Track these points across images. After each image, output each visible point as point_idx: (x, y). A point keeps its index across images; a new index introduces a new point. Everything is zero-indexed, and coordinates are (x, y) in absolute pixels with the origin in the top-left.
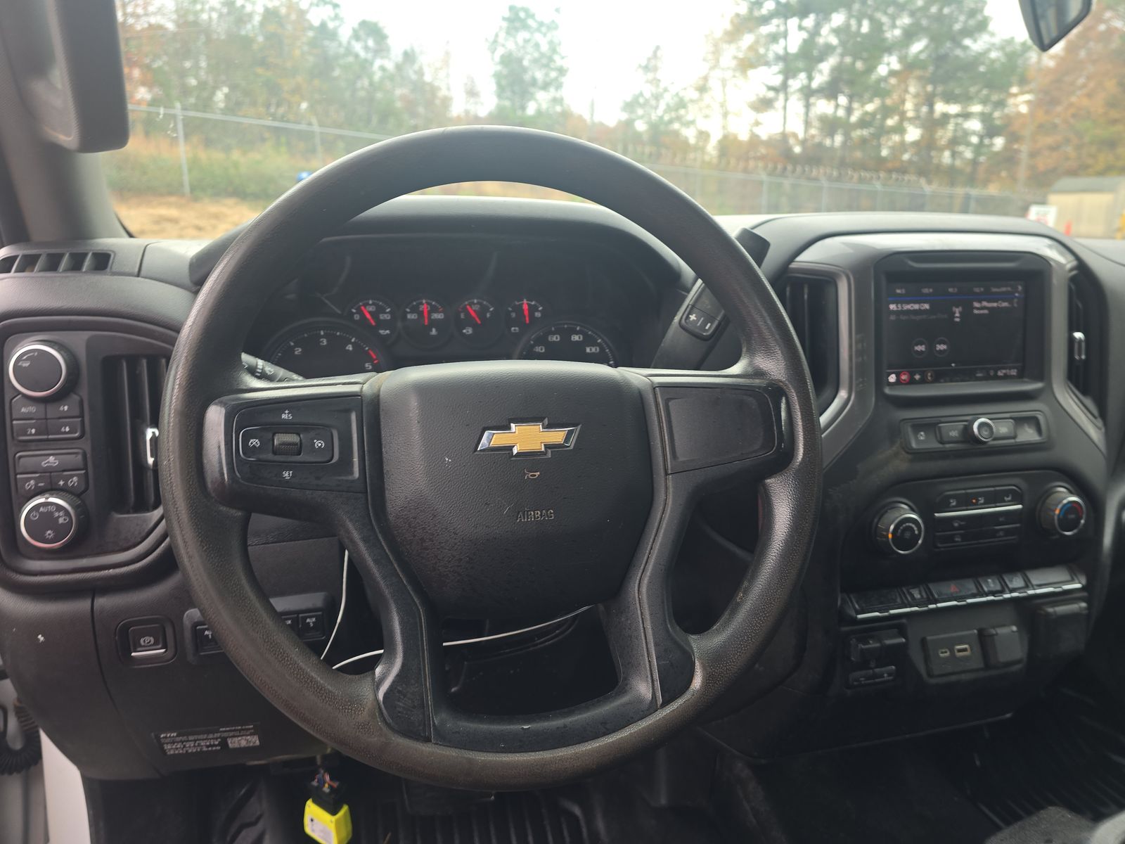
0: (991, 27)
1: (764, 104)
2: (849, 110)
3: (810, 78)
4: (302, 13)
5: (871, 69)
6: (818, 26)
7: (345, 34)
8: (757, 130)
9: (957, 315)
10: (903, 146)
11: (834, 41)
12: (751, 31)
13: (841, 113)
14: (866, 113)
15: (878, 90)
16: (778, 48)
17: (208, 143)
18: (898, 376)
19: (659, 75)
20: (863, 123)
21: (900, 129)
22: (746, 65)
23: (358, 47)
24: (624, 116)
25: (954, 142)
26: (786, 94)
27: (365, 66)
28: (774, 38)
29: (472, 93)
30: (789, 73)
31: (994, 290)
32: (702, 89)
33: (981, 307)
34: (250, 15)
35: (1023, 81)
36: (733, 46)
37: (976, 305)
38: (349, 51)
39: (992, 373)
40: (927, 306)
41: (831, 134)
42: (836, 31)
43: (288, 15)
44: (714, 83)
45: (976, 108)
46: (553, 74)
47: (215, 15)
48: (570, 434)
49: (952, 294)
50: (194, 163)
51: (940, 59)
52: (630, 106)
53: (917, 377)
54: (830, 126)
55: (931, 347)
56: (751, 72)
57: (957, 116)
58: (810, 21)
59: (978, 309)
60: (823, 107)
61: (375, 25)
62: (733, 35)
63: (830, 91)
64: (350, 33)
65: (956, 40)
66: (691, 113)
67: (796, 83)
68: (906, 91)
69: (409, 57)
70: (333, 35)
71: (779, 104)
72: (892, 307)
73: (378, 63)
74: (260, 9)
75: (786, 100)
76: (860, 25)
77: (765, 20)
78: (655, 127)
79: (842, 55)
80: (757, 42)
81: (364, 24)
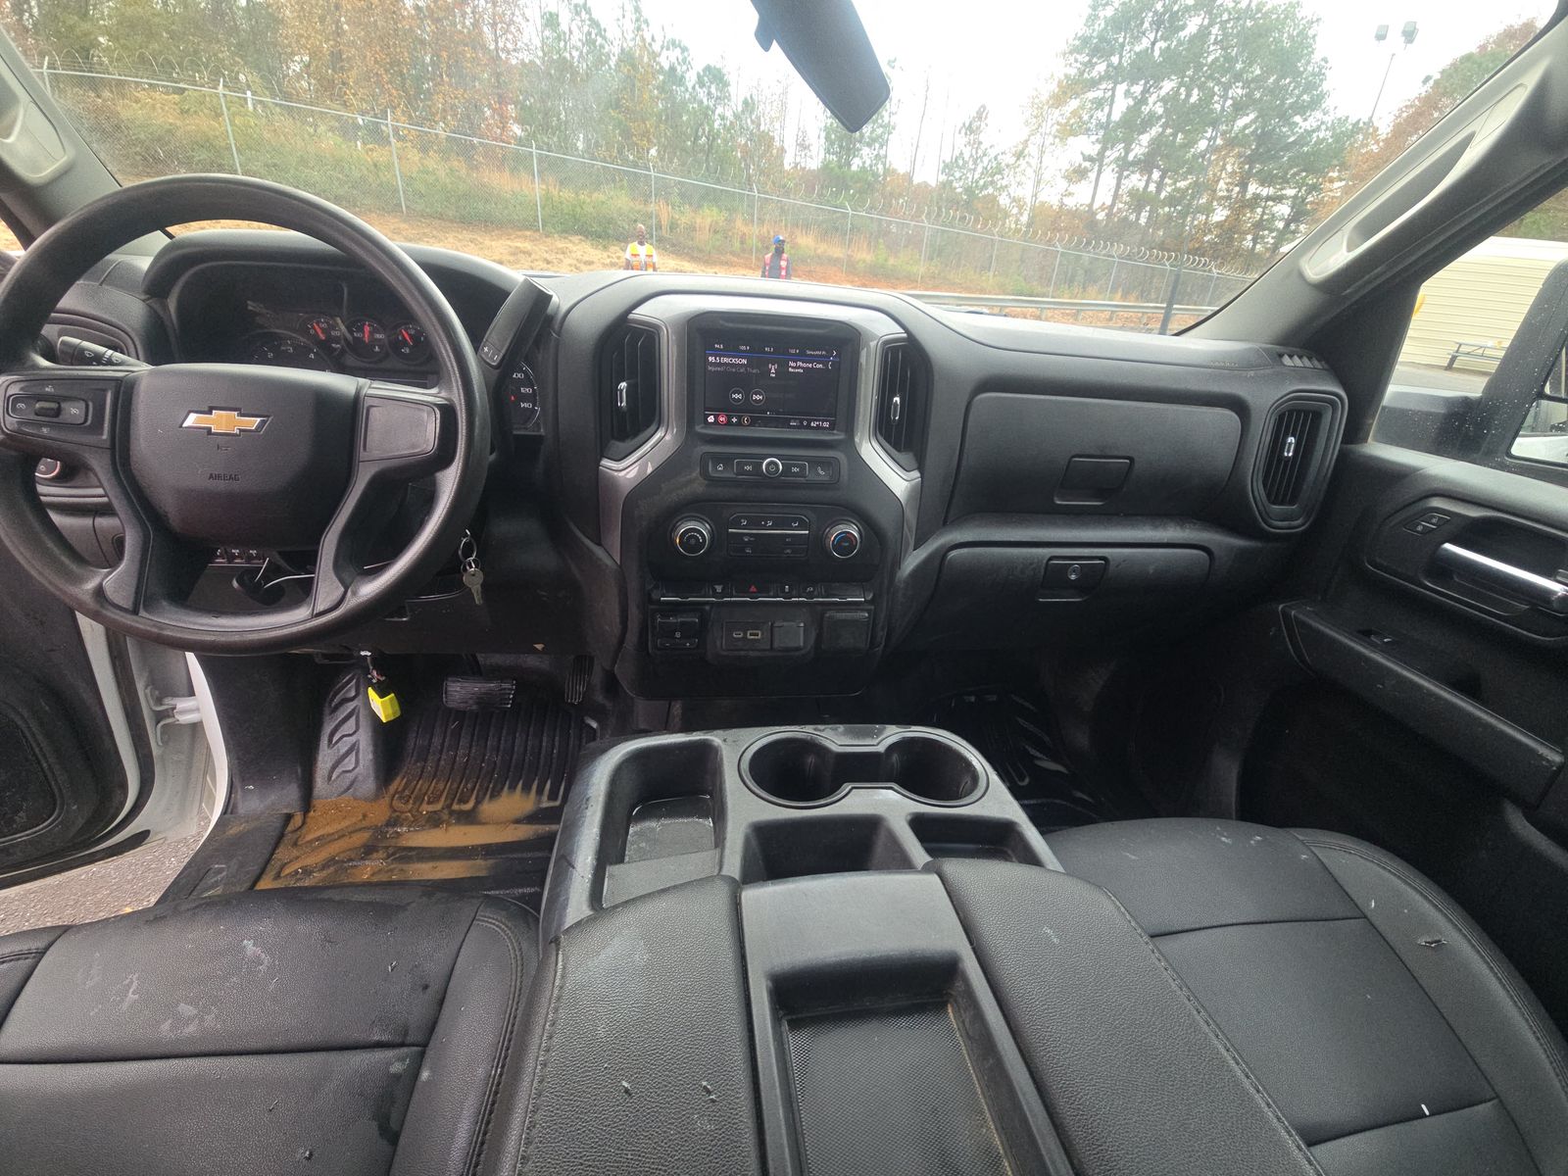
0: (1328, 103)
1: (1080, 174)
2: (1160, 186)
3: (1128, 150)
4: (654, 55)
5: (1190, 143)
6: (1146, 91)
7: (691, 78)
8: (1066, 200)
9: (773, 371)
10: (1206, 228)
11: (1160, 110)
12: (1077, 95)
13: (1152, 187)
14: (1177, 190)
15: (1195, 166)
16: (1101, 115)
17: (563, 183)
18: (716, 417)
19: (982, 137)
20: (1171, 201)
21: (1208, 210)
22: (1067, 131)
23: (702, 94)
24: (943, 178)
25: (1259, 225)
26: (1101, 166)
27: (706, 114)
28: (1099, 104)
29: (803, 146)
30: (1107, 143)
31: (809, 352)
32: (1019, 155)
33: (796, 367)
34: (608, 55)
35: (1343, 166)
36: (1057, 112)
37: (791, 364)
38: (694, 98)
39: (805, 423)
40: (744, 361)
41: (1138, 210)
42: (1164, 100)
43: (641, 57)
44: (1032, 149)
45: (1290, 192)
46: (879, 131)
47: (576, 54)
48: (263, 423)
49: (767, 353)
50: (547, 198)
51: (1264, 137)
52: (948, 168)
53: (734, 420)
54: (1139, 200)
55: (747, 396)
56: (1071, 140)
57: (1268, 198)
58: (1137, 89)
59: (793, 368)
60: (1135, 181)
61: (719, 70)
62: (1058, 100)
63: (1145, 165)
64: (694, 78)
65: (1285, 118)
66: (1007, 179)
67: (1112, 154)
68: (1224, 168)
69: (749, 105)
70: (681, 81)
71: (1092, 175)
72: (711, 359)
73: (719, 110)
74: (616, 50)
75: (1099, 173)
76: (1189, 95)
77: (1093, 84)
78: (969, 190)
79: (1165, 126)
80: (1082, 107)
81: (708, 68)
